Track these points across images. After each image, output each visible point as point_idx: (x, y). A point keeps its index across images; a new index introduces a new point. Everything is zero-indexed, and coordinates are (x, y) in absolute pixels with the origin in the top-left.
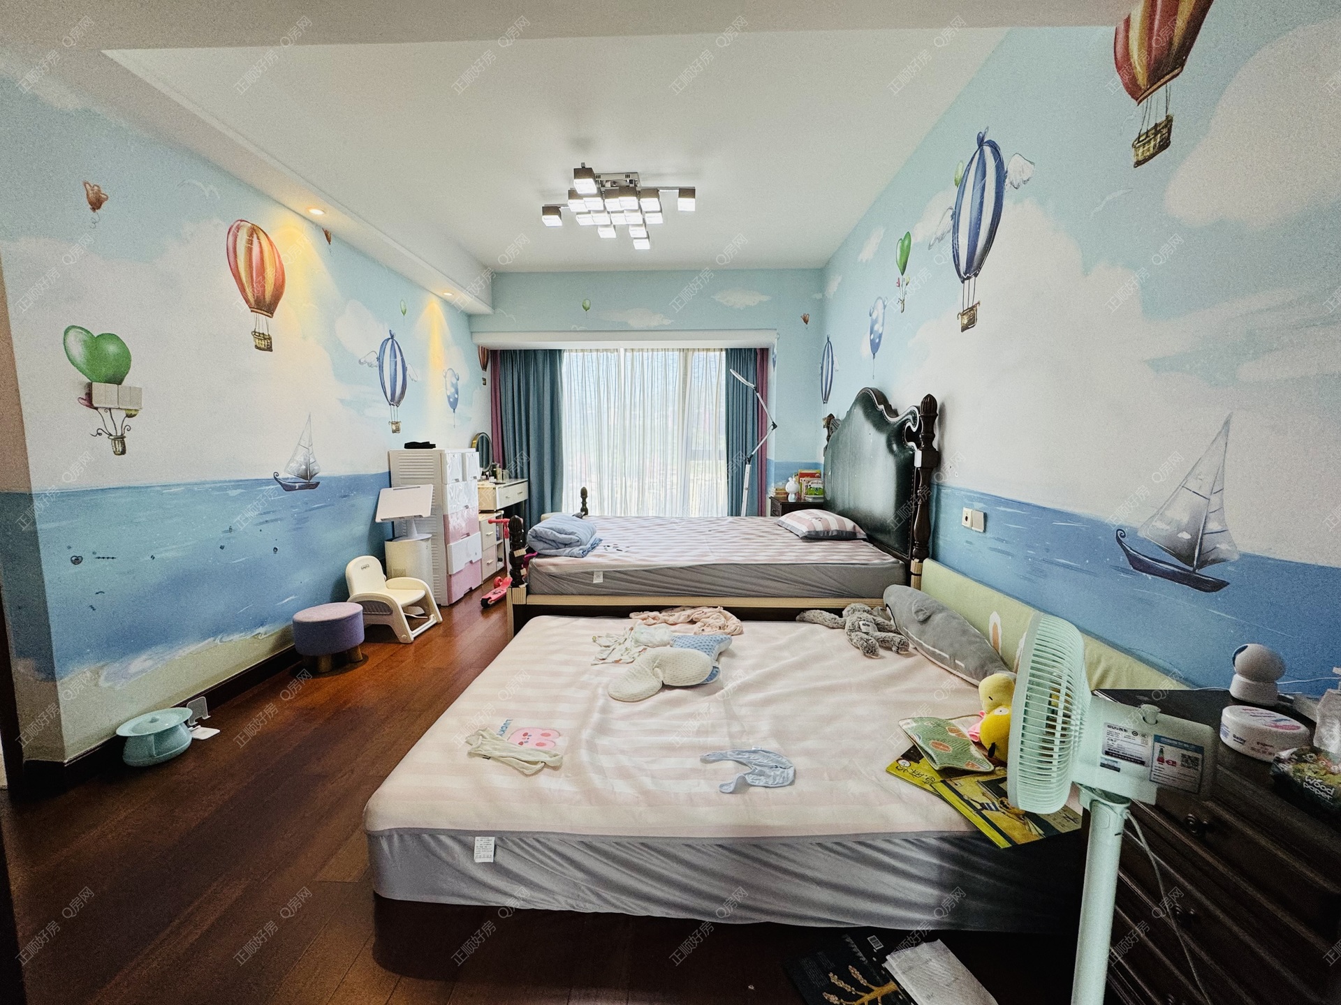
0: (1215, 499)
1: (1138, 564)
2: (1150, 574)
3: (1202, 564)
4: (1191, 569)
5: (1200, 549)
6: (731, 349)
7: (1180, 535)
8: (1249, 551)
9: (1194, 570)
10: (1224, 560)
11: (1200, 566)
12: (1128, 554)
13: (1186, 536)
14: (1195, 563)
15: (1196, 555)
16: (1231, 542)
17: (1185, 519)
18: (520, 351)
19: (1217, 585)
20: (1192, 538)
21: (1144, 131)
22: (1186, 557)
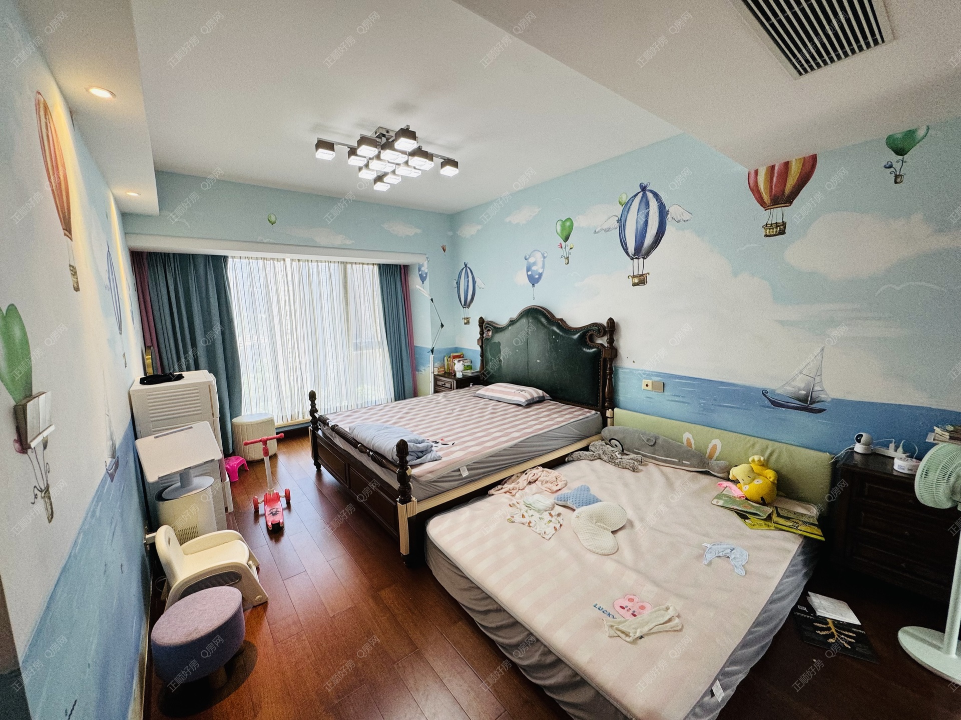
0: (818, 379)
1: (776, 404)
2: (784, 408)
3: (813, 402)
4: (807, 405)
5: (811, 397)
6: (383, 264)
7: (800, 392)
8: (835, 397)
9: (808, 406)
10: (823, 401)
11: (811, 404)
12: (770, 400)
13: (804, 392)
14: (809, 403)
15: (809, 399)
16: (827, 394)
17: (802, 385)
18: (174, 254)
19: (820, 411)
20: (807, 393)
21: (770, 223)
22: (804, 400)
